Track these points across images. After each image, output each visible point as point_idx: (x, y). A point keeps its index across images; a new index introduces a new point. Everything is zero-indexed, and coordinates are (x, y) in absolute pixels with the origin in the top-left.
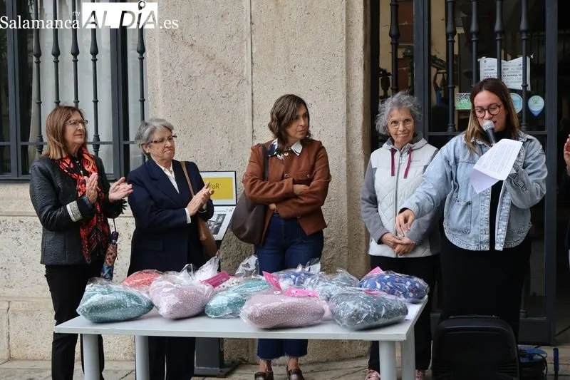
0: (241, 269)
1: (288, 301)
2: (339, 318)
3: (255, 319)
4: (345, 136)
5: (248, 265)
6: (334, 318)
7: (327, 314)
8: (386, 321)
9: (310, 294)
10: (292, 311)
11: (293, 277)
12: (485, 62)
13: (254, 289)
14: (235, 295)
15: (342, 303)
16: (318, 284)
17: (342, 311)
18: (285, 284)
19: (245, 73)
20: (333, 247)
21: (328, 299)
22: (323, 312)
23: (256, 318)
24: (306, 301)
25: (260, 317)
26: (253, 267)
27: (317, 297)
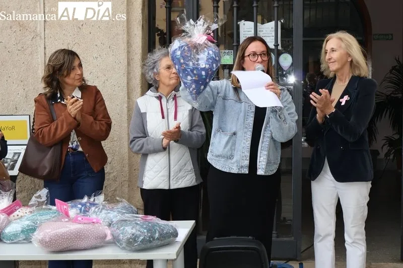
0: (34, 200)
1: (74, 227)
2: (119, 241)
3: (44, 243)
4: (126, 86)
5: (40, 197)
6: (115, 241)
7: (109, 238)
8: (159, 243)
9: (94, 221)
10: (78, 235)
11: (80, 206)
12: (244, 24)
13: (44, 217)
14: (28, 223)
15: (122, 228)
16: (101, 212)
17: (121, 235)
18: (73, 212)
19: (38, 29)
20: (115, 180)
21: (110, 225)
22: (106, 236)
23: (46, 243)
24: (91, 226)
25: (50, 241)
26: (44, 199)
27: (100, 223)
